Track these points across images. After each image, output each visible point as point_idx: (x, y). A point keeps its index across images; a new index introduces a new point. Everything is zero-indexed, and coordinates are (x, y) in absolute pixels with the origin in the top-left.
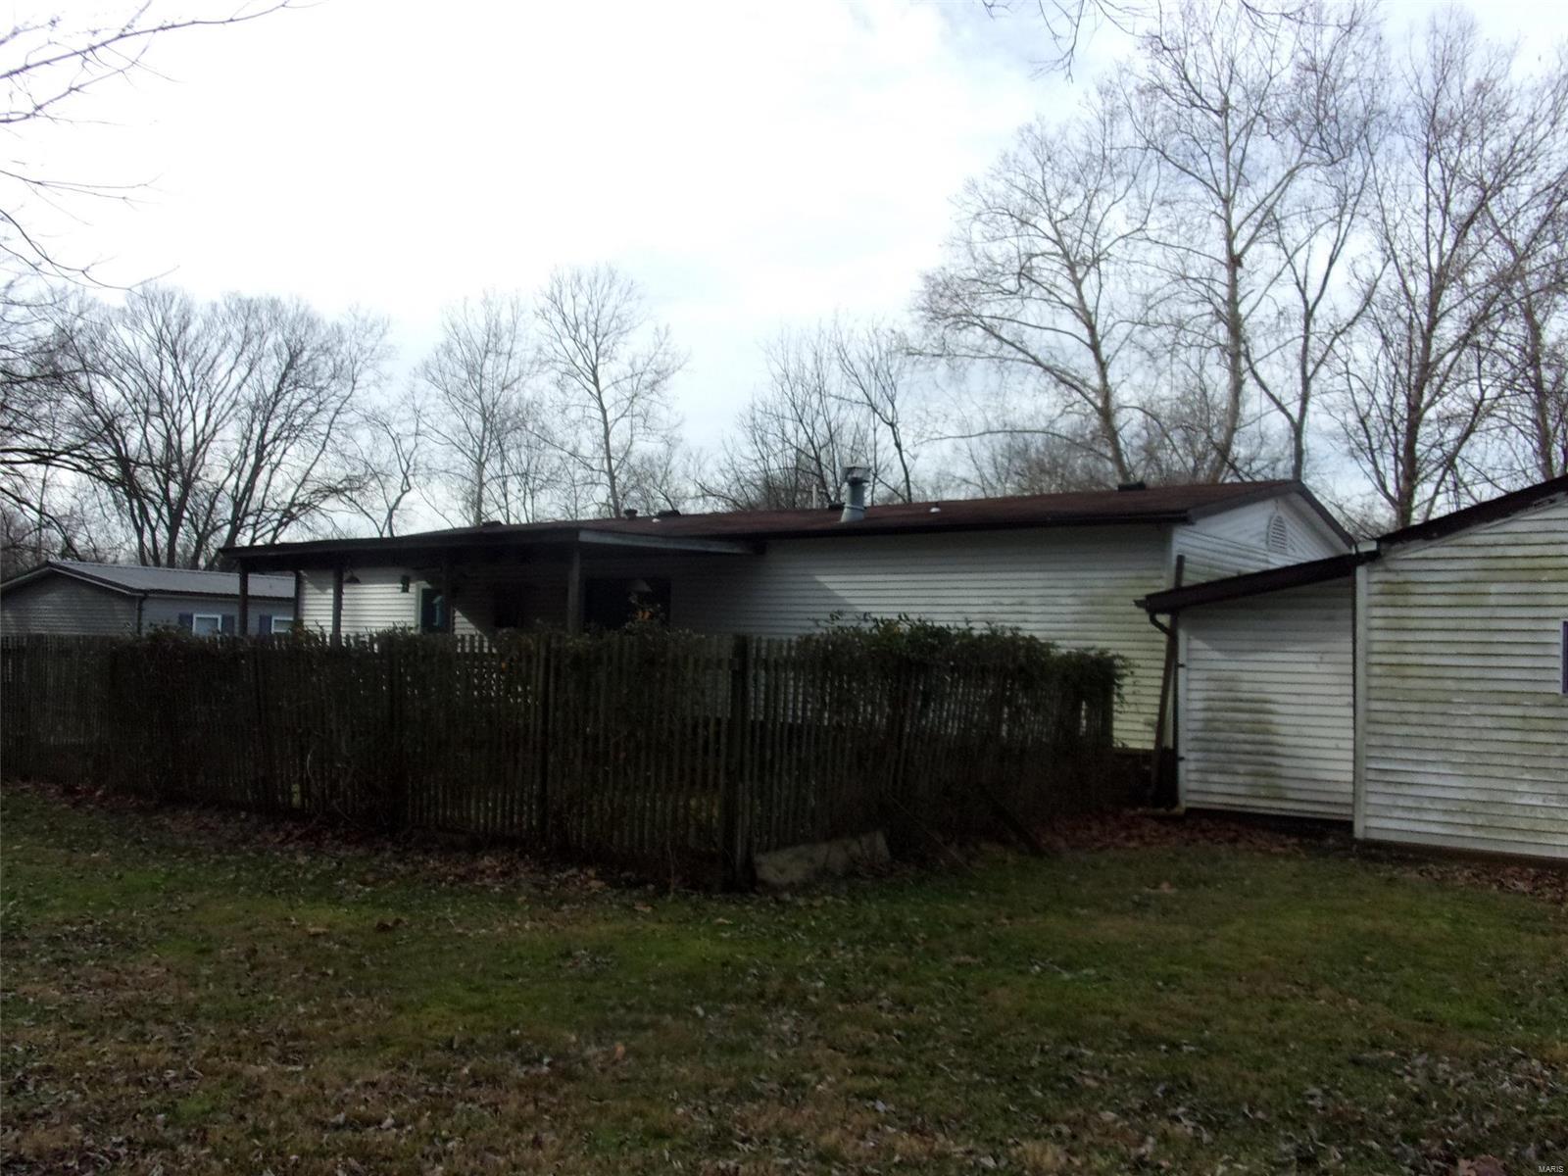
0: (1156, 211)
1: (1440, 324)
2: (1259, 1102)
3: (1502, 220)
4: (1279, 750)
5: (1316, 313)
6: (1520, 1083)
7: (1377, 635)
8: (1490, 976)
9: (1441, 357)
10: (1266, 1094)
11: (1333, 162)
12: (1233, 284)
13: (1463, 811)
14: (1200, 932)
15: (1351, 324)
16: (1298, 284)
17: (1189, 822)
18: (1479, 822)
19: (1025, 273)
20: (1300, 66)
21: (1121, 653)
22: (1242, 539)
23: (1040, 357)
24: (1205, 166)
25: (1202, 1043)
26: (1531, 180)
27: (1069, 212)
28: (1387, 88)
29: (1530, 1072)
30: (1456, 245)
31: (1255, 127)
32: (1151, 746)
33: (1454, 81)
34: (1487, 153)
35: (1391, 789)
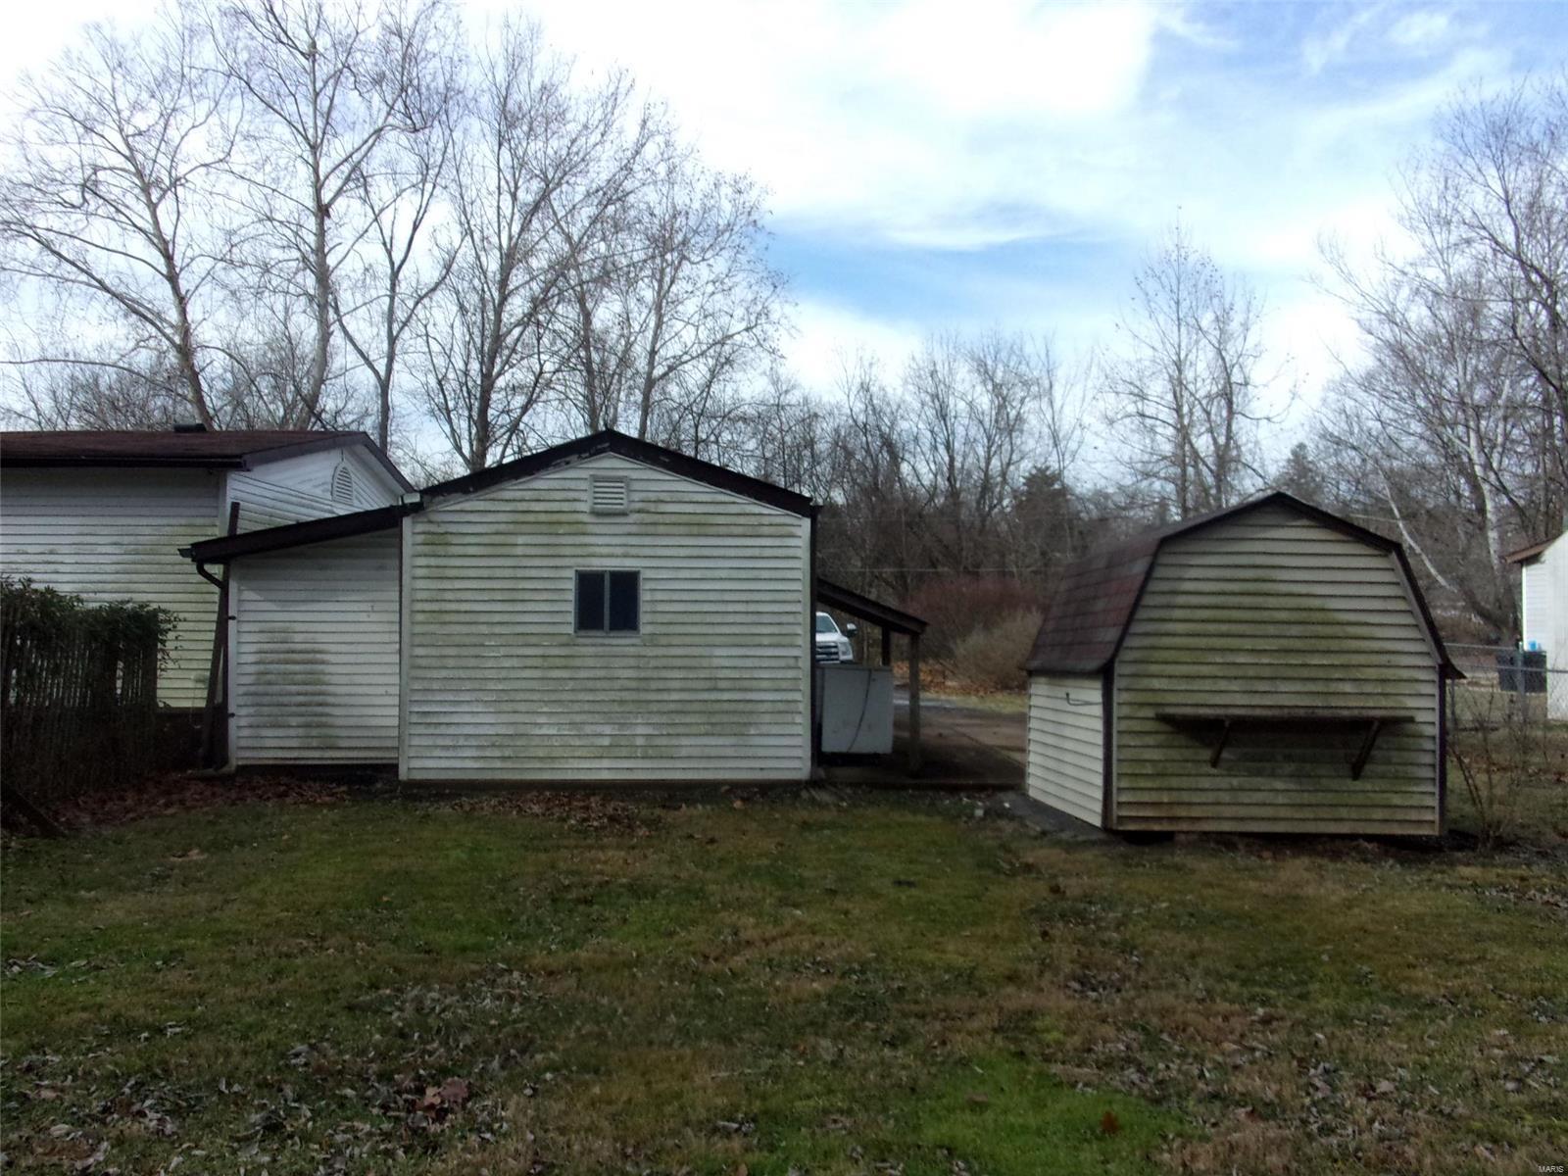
0: (241, 144)
1: (510, 300)
2: (240, 1073)
3: (561, 214)
4: (330, 700)
5: (401, 276)
6: (499, 997)
7: (421, 584)
8: (493, 898)
9: (509, 332)
10: (248, 1063)
11: (416, 130)
12: (321, 233)
13: (493, 746)
14: (220, 898)
15: (433, 290)
16: (384, 244)
17: (239, 780)
18: (507, 754)
19: (89, 187)
20: (386, 28)
21: (163, 606)
22: (306, 488)
23: (107, 282)
24: (290, 107)
25: (189, 1022)
26: (586, 181)
27: (143, 128)
28: (465, 69)
29: (510, 985)
30: (522, 230)
31: (342, 79)
32: (202, 704)
33: (524, 77)
34: (550, 152)
35: (431, 730)
